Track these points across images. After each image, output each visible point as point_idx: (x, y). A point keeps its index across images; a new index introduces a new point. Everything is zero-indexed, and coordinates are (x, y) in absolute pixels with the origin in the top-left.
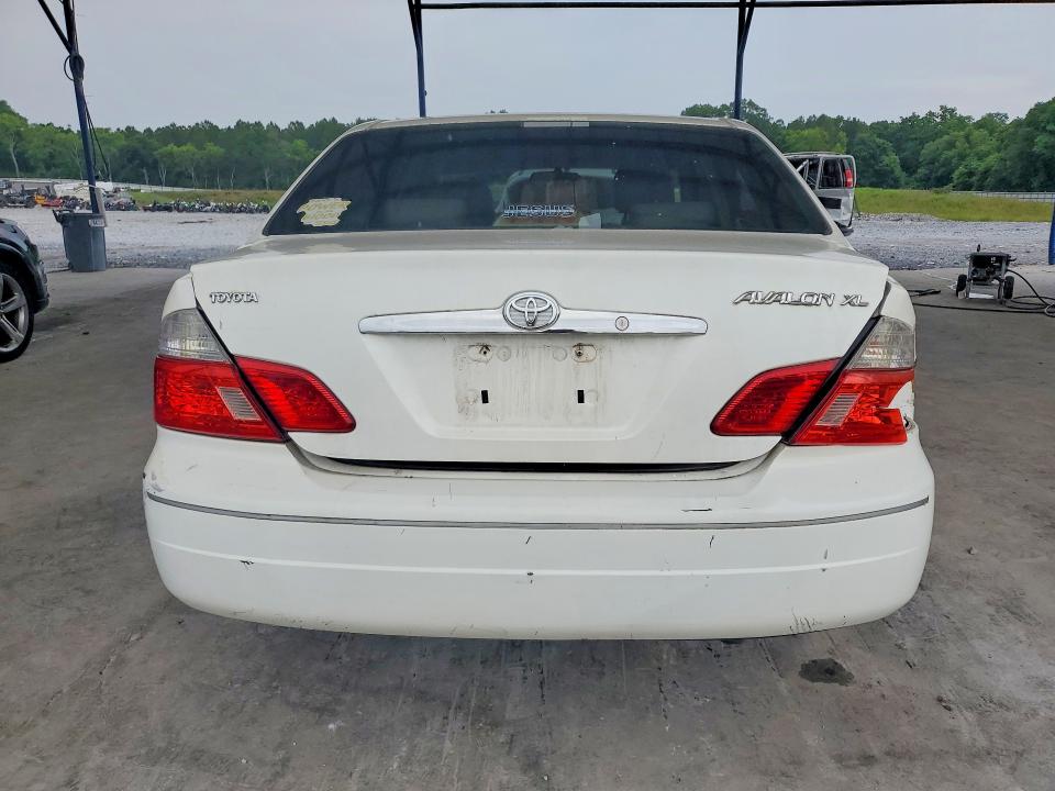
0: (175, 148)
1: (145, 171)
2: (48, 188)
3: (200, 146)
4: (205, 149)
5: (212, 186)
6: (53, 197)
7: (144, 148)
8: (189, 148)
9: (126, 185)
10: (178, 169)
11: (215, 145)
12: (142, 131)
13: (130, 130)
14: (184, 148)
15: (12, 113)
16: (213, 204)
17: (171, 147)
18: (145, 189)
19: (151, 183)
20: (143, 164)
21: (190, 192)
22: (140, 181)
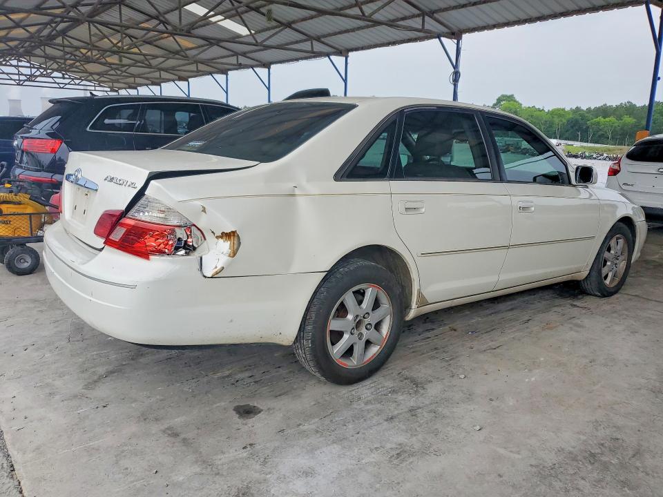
0: (602, 120)
1: (579, 133)
2: (518, 143)
3: (619, 118)
4: (622, 120)
5: (620, 144)
6: (519, 148)
7: (582, 120)
8: (612, 119)
9: (566, 142)
10: (600, 133)
11: (630, 117)
12: (585, 109)
13: (578, 109)
14: (607, 119)
15: (515, 101)
16: (605, 155)
17: (601, 119)
18: (577, 144)
19: (581, 141)
20: (580, 129)
21: (604, 147)
22: (575, 139)
